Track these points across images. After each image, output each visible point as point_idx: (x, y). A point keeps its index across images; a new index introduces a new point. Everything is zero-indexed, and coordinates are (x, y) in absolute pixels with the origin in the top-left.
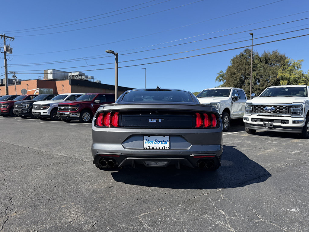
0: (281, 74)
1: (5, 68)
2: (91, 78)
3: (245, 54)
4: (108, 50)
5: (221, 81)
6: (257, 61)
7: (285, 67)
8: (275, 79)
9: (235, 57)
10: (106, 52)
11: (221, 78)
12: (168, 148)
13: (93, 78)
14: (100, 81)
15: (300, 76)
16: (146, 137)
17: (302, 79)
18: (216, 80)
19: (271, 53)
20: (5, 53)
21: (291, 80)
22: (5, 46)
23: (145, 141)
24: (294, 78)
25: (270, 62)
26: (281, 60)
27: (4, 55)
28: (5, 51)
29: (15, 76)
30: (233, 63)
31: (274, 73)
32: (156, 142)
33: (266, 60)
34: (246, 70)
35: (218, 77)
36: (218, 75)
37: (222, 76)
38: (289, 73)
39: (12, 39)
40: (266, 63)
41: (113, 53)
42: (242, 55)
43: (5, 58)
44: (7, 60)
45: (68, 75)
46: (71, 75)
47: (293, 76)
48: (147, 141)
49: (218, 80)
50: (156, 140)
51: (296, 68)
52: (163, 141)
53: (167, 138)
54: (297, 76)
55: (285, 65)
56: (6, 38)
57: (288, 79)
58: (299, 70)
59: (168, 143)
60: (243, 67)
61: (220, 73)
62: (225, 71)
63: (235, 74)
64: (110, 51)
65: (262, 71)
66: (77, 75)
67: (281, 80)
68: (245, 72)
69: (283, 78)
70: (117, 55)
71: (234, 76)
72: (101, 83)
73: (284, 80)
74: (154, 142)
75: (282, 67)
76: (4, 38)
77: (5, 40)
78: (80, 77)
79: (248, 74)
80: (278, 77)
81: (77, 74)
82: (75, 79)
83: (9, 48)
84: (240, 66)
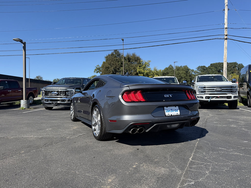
0: (139, 70)
3: (115, 53)
4: (16, 39)
5: (98, 73)
6: (123, 60)
7: (140, 65)
8: (135, 73)
9: (108, 55)
10: (14, 40)
11: (98, 70)
12: (179, 115)
15: (150, 72)
16: (165, 108)
17: (151, 74)
18: (95, 72)
19: (131, 55)
21: (145, 74)
23: (165, 111)
24: (146, 73)
25: (131, 61)
26: (137, 60)
30: (107, 60)
31: (134, 68)
32: (172, 111)
33: (129, 59)
34: (116, 65)
35: (95, 69)
36: (96, 68)
37: (99, 69)
38: (143, 69)
40: (129, 61)
41: (21, 41)
42: (112, 54)
47: (146, 72)
48: (167, 111)
49: (96, 72)
50: (172, 110)
51: (147, 66)
52: (176, 110)
53: (177, 107)
54: (148, 71)
55: (140, 64)
57: (143, 73)
58: (149, 67)
59: (179, 111)
60: (114, 63)
61: (97, 67)
62: (101, 66)
63: (108, 68)
64: (19, 39)
65: (127, 67)
67: (139, 74)
68: (116, 67)
69: (140, 73)
70: (25, 44)
71: (109, 70)
73: (141, 74)
74: (171, 111)
75: (139, 65)
79: (118, 68)
80: (137, 71)
84: (112, 62)
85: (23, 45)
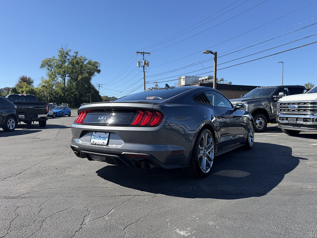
1: (144, 79)
2: (221, 80)
10: (204, 53)
12: (105, 144)
13: (223, 80)
14: (230, 83)
16: (94, 133)
20: (144, 66)
22: (143, 61)
23: (92, 137)
27: (143, 69)
28: (144, 65)
29: (157, 85)
32: (99, 138)
39: (149, 54)
43: (144, 71)
44: (145, 73)
45: (199, 79)
46: (201, 79)
48: (94, 137)
52: (104, 138)
53: (108, 135)
56: (144, 54)
59: (107, 139)
64: (207, 51)
66: (206, 79)
70: (216, 54)
72: (232, 84)
76: (143, 54)
77: (143, 56)
78: (210, 81)
81: (206, 77)
82: (205, 83)
83: (146, 62)
85: (214, 56)
